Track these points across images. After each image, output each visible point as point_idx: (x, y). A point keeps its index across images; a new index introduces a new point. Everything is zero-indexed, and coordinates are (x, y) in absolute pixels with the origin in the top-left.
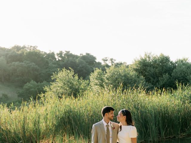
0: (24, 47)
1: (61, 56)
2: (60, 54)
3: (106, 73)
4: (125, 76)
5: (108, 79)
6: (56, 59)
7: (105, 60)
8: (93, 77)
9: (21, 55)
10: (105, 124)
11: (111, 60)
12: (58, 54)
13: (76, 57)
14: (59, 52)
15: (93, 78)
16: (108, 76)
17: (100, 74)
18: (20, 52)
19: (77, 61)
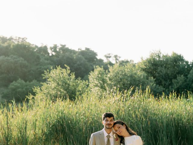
0: (11, 39)
1: (55, 51)
2: (54, 48)
3: (109, 72)
4: (131, 76)
5: (110, 80)
6: (49, 54)
7: (108, 57)
8: (93, 76)
9: (7, 48)
10: (106, 134)
11: (116, 56)
12: (51, 49)
13: (74, 52)
14: (52, 46)
15: (93, 78)
16: (111, 76)
17: (101, 73)
18: (6, 44)
19: (75, 57)
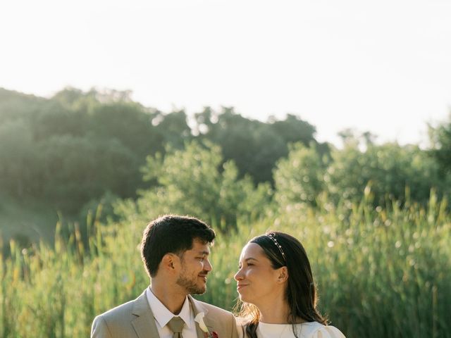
0: (93, 93)
1: (207, 122)
3: (331, 160)
5: (335, 181)
10: (163, 315)
12: (197, 116)
15: (287, 179)
16: (337, 170)
